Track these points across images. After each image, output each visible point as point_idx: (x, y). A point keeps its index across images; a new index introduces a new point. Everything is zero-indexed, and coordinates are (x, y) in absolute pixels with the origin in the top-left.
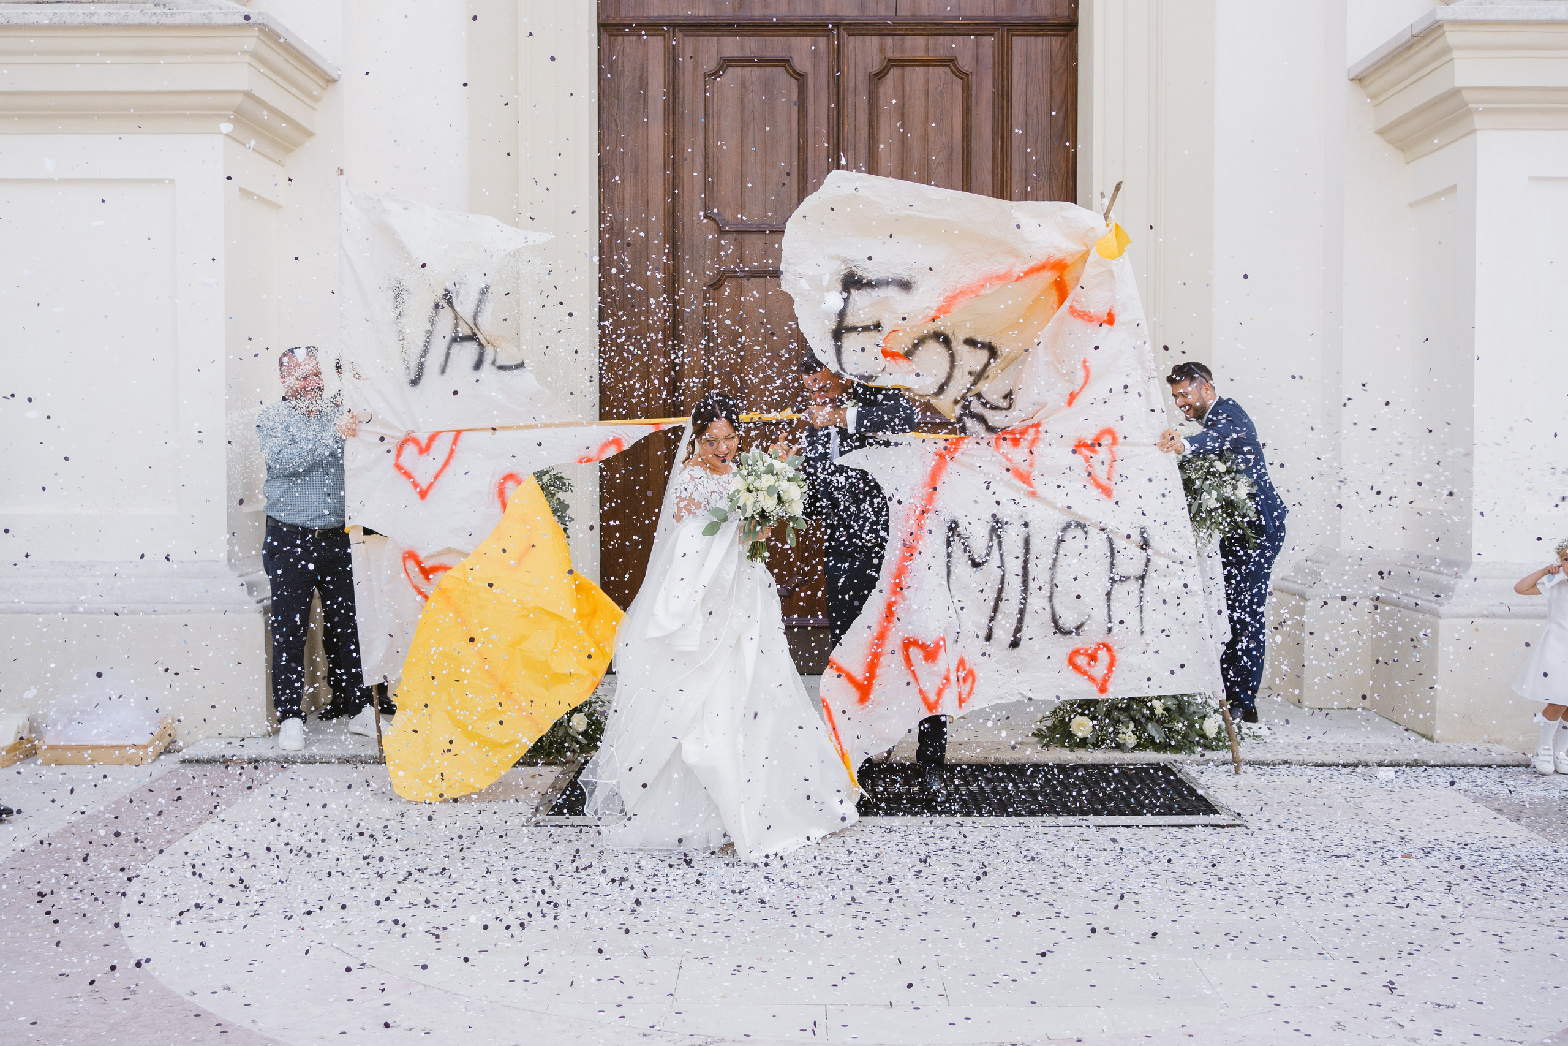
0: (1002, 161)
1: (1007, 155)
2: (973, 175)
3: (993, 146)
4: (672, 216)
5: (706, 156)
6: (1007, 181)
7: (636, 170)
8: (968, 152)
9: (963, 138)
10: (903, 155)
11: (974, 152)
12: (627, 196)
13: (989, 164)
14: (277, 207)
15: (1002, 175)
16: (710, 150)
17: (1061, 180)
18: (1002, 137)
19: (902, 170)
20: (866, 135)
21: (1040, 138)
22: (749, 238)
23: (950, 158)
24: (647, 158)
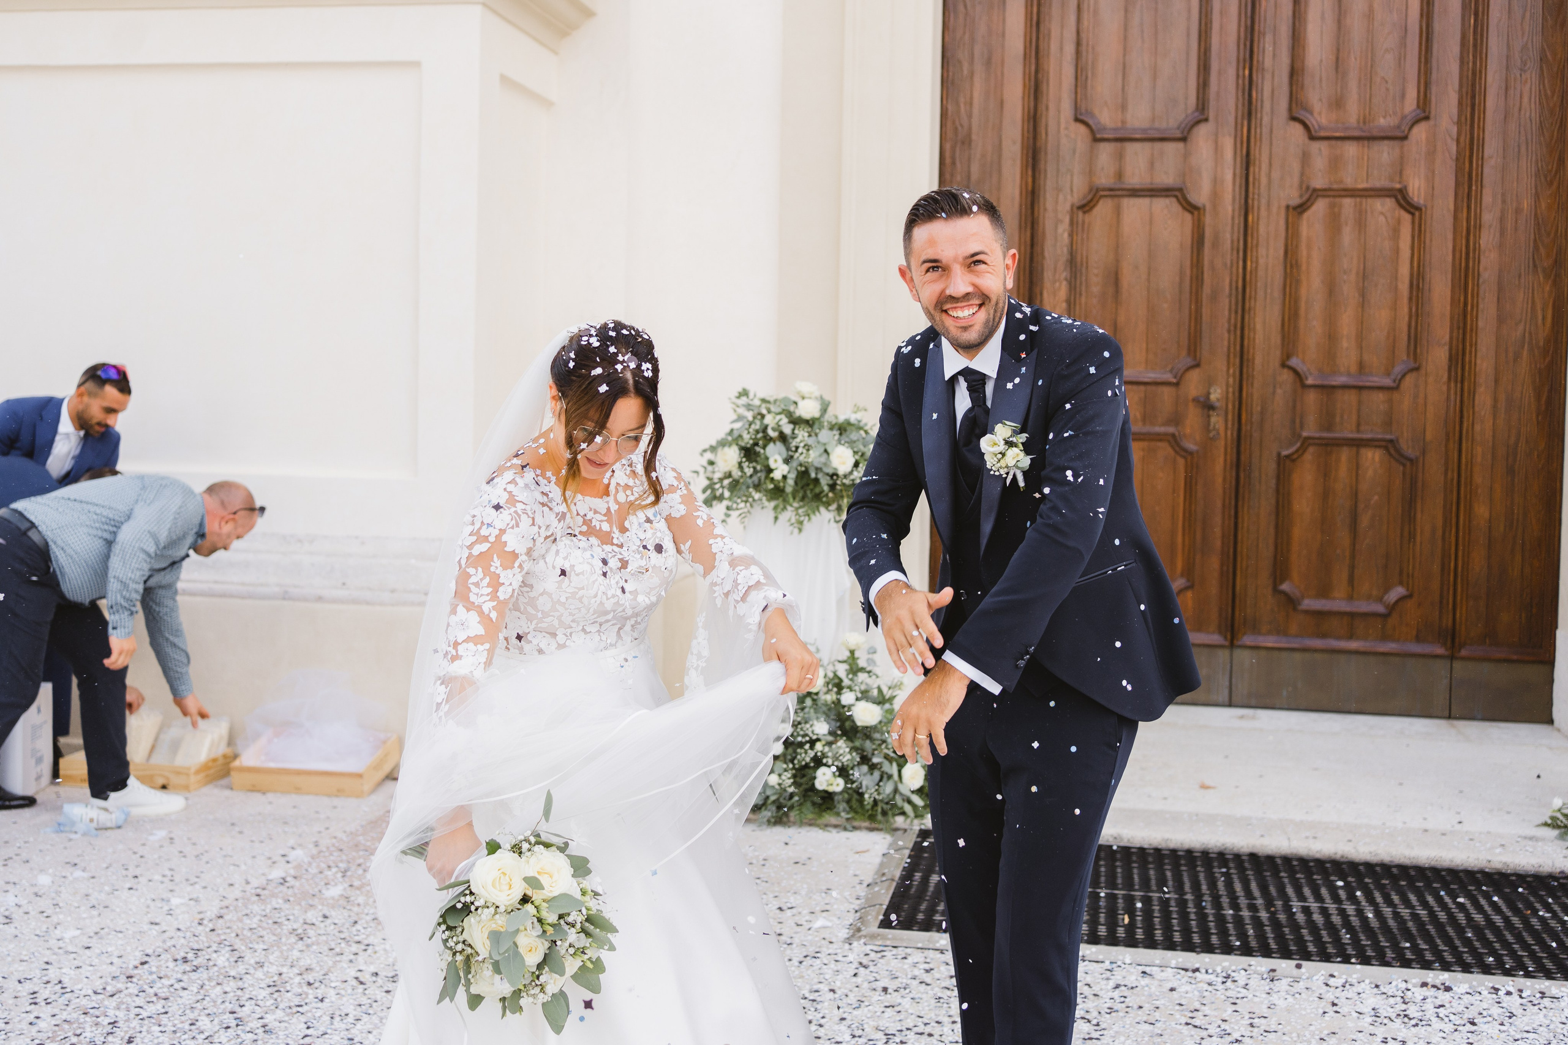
0: (1475, 45)
1: (1482, 35)
2: (1434, 64)
3: (1463, 24)
4: (1034, 120)
5: (1078, 44)
6: (1480, 72)
7: (988, 62)
8: (1428, 34)
9: (1422, 15)
10: (1338, 38)
11: (1436, 34)
12: (976, 95)
13: (1456, 49)
14: (546, 103)
15: (1474, 63)
16: (1083, 35)
17: (1555, 69)
18: (1476, 14)
19: (1337, 59)
20: (1290, 13)
21: (1528, 14)
22: (1131, 148)
23: (1403, 44)
24: (1003, 47)
